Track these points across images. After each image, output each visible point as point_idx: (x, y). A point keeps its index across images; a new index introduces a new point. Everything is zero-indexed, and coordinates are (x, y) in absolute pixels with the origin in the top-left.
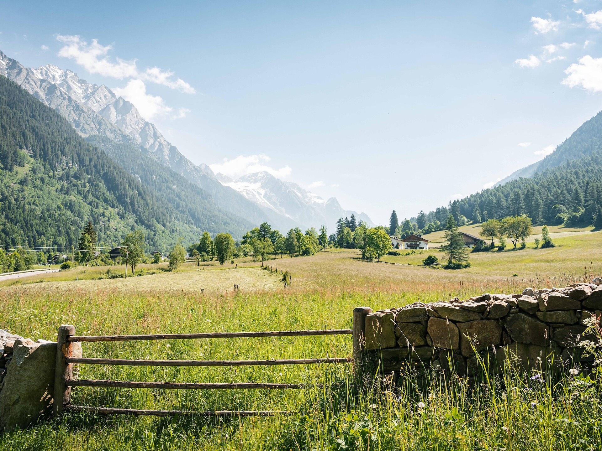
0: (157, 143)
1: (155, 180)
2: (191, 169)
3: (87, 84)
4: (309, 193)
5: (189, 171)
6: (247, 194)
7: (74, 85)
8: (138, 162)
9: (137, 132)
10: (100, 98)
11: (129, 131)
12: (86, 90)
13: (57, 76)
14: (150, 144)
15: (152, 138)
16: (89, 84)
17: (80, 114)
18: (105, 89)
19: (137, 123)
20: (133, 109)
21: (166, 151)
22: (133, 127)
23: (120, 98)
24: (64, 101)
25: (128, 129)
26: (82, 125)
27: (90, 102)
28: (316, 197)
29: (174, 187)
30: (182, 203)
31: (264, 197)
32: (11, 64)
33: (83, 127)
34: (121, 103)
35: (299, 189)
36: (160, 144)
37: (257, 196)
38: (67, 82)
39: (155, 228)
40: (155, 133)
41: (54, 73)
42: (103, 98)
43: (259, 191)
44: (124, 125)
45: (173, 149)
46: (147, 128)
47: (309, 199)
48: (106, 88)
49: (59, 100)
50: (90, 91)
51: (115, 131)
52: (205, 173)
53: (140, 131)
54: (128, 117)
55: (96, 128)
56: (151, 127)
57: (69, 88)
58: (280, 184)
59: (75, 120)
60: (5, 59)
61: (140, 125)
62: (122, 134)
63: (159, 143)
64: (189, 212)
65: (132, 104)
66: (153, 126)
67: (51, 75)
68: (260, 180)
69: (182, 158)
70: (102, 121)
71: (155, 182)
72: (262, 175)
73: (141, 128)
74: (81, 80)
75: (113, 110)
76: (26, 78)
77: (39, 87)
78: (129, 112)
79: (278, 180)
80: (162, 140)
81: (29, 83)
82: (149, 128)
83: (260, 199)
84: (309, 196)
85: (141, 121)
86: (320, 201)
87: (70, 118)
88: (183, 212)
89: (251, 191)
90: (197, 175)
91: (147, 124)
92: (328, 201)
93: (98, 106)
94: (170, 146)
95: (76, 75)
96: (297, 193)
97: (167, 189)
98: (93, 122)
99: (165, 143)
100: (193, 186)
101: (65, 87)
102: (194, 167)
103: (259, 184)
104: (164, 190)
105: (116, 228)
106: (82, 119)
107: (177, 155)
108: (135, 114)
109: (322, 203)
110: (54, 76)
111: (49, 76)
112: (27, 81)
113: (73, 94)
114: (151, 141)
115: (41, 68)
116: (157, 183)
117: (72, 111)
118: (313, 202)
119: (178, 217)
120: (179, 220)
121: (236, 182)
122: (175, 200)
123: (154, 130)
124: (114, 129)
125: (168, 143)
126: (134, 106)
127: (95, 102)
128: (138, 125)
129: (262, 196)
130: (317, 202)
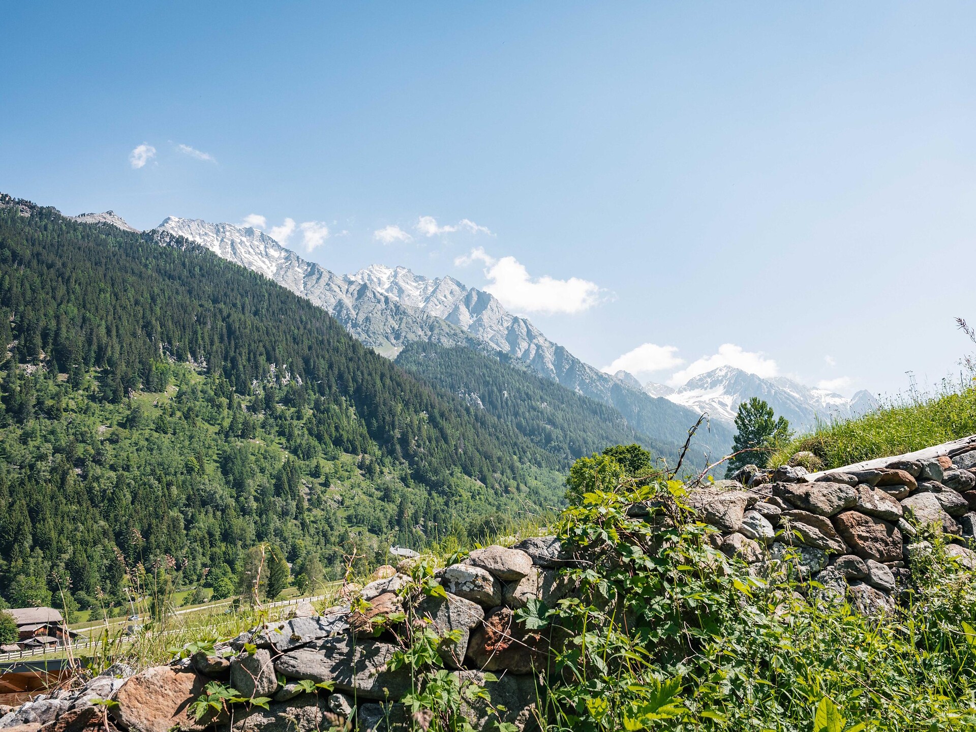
0: (533, 346)
1: (507, 398)
2: (591, 378)
3: (425, 280)
4: (815, 391)
5: (587, 381)
6: (702, 408)
7: (407, 286)
8: (477, 372)
9: (502, 336)
10: (445, 297)
11: (490, 336)
12: (426, 288)
13: (384, 278)
14: (523, 350)
15: (524, 339)
16: (428, 280)
17: (401, 319)
18: (450, 282)
19: (500, 322)
20: (492, 303)
21: (549, 356)
22: (495, 328)
23: (473, 289)
24: (378, 304)
25: (487, 333)
26: (403, 334)
27: (429, 305)
28: (828, 395)
29: (544, 405)
30: (556, 433)
31: (732, 409)
32: (309, 269)
33: (405, 337)
34: (475, 298)
35: (794, 386)
36: (538, 347)
37: (720, 410)
38: (396, 284)
39: (449, 487)
40: (529, 332)
41: (379, 275)
42: (449, 296)
43: (721, 400)
44: (480, 328)
45: (559, 352)
46: (516, 326)
47: (817, 401)
48: (452, 280)
49: (371, 304)
50: (431, 289)
51: (455, 334)
52: (617, 382)
53: (506, 332)
54: (486, 315)
55: (426, 335)
56: (522, 323)
57: (401, 291)
58: (758, 382)
59: (393, 329)
60: (302, 266)
61: (506, 324)
62: (467, 338)
63: (536, 345)
64: (570, 448)
65: (490, 295)
66: (525, 322)
67: (375, 280)
68: (721, 381)
69: (575, 362)
70: (435, 323)
71: (507, 404)
72: (723, 373)
73: (507, 328)
74: (417, 277)
75: (463, 308)
76: (328, 284)
77: (345, 293)
78: (486, 308)
79: (753, 375)
80: (541, 341)
81: (330, 290)
82: (519, 325)
83: (726, 414)
84: (816, 395)
85: (506, 318)
86: (838, 401)
87: (386, 328)
88: (558, 449)
89: (707, 402)
90: (604, 386)
91: (516, 320)
92: (854, 398)
93: (442, 308)
94: (554, 348)
95: (409, 271)
96: (791, 393)
97: (529, 411)
98: (422, 327)
99: (547, 344)
100: (584, 402)
101: (396, 291)
102: (597, 374)
103: (720, 389)
104: (523, 413)
105: (340, 499)
106: (403, 325)
107: (566, 359)
108: (495, 309)
109: (843, 404)
110: (379, 279)
111: (373, 280)
112: (328, 288)
113: (406, 299)
114: (524, 345)
115: (361, 271)
116: (509, 403)
117: (389, 317)
118: (824, 404)
119: (539, 458)
120: (540, 466)
121: (680, 392)
122: (544, 429)
123: (527, 327)
124: (453, 332)
125: (551, 343)
126: (493, 298)
127: (438, 303)
128: (502, 325)
129: (728, 409)
130: (832, 403)
